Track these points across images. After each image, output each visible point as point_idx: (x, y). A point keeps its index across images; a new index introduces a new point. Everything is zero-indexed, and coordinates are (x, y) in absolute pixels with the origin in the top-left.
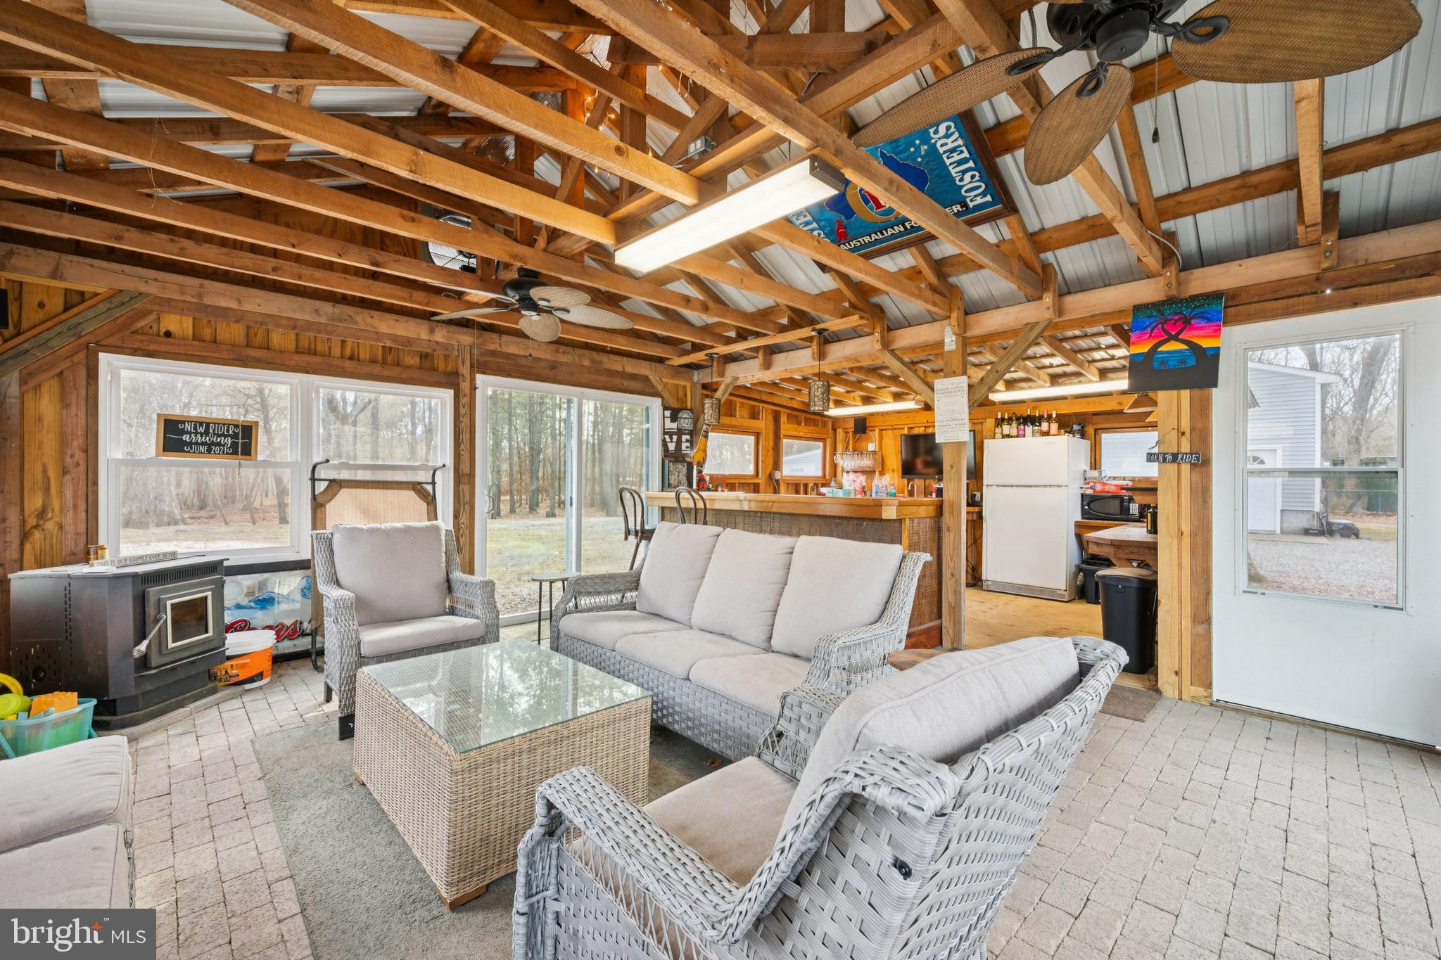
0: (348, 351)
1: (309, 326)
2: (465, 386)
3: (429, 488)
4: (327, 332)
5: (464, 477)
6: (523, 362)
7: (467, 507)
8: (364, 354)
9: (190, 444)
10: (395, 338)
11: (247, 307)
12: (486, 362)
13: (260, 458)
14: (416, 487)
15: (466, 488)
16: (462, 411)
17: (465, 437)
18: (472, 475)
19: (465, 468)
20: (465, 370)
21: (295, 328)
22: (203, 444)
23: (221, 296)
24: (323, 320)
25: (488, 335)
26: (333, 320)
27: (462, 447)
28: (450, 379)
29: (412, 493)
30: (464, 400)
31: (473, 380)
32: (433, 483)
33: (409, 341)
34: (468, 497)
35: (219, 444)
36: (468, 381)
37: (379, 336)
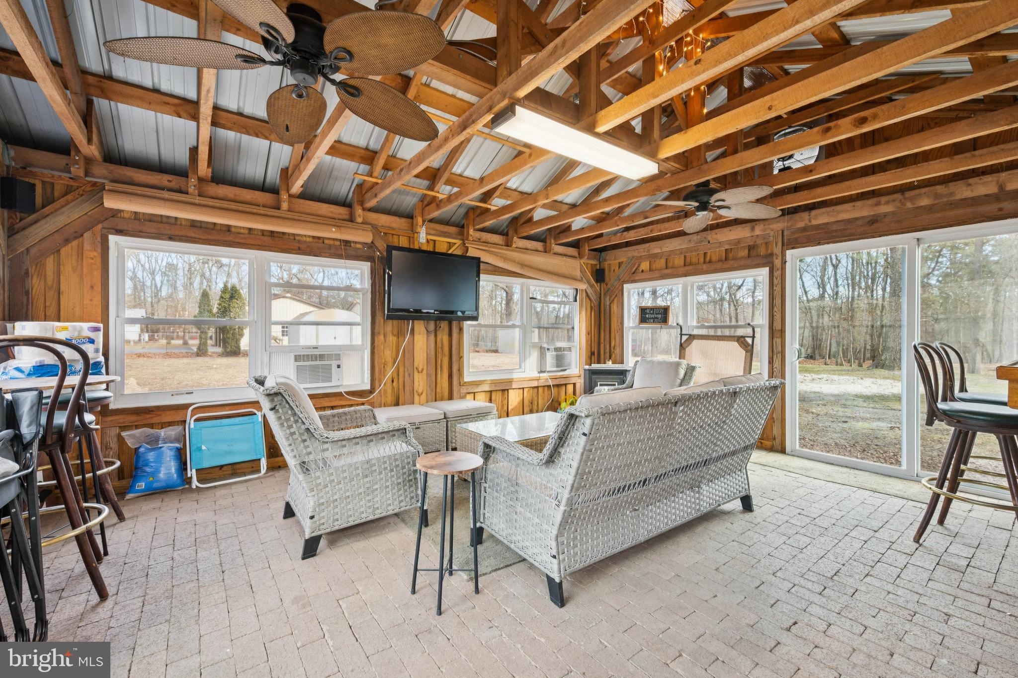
0: (708, 259)
1: (688, 250)
2: (777, 262)
3: (749, 340)
4: (695, 251)
5: (777, 332)
6: (835, 227)
7: (779, 355)
8: (714, 258)
9: (648, 319)
10: (730, 242)
11: (664, 250)
12: (796, 239)
13: (670, 323)
14: (741, 340)
15: (778, 341)
16: (775, 282)
17: (778, 301)
18: (783, 331)
19: (777, 326)
20: (777, 250)
21: (681, 253)
22: (652, 318)
23: (656, 248)
24: (692, 245)
25: (796, 216)
26: (697, 243)
27: (775, 309)
28: (767, 260)
29: (736, 344)
30: (777, 274)
31: (783, 255)
32: (753, 337)
33: (739, 241)
34: (780, 349)
35: (657, 318)
36: (780, 258)
37: (720, 244)
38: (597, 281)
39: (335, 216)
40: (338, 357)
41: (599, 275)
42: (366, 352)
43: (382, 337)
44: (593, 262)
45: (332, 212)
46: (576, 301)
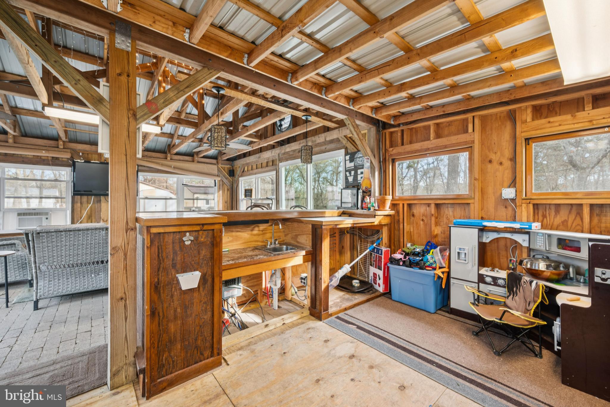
9: (247, 195)
11: (250, 161)
12: (282, 158)
13: (252, 197)
38: (230, 176)
39: (47, 145)
40: (47, 214)
41: (232, 173)
42: (68, 211)
43: (79, 204)
44: (229, 166)
45: (45, 143)
46: (215, 186)
